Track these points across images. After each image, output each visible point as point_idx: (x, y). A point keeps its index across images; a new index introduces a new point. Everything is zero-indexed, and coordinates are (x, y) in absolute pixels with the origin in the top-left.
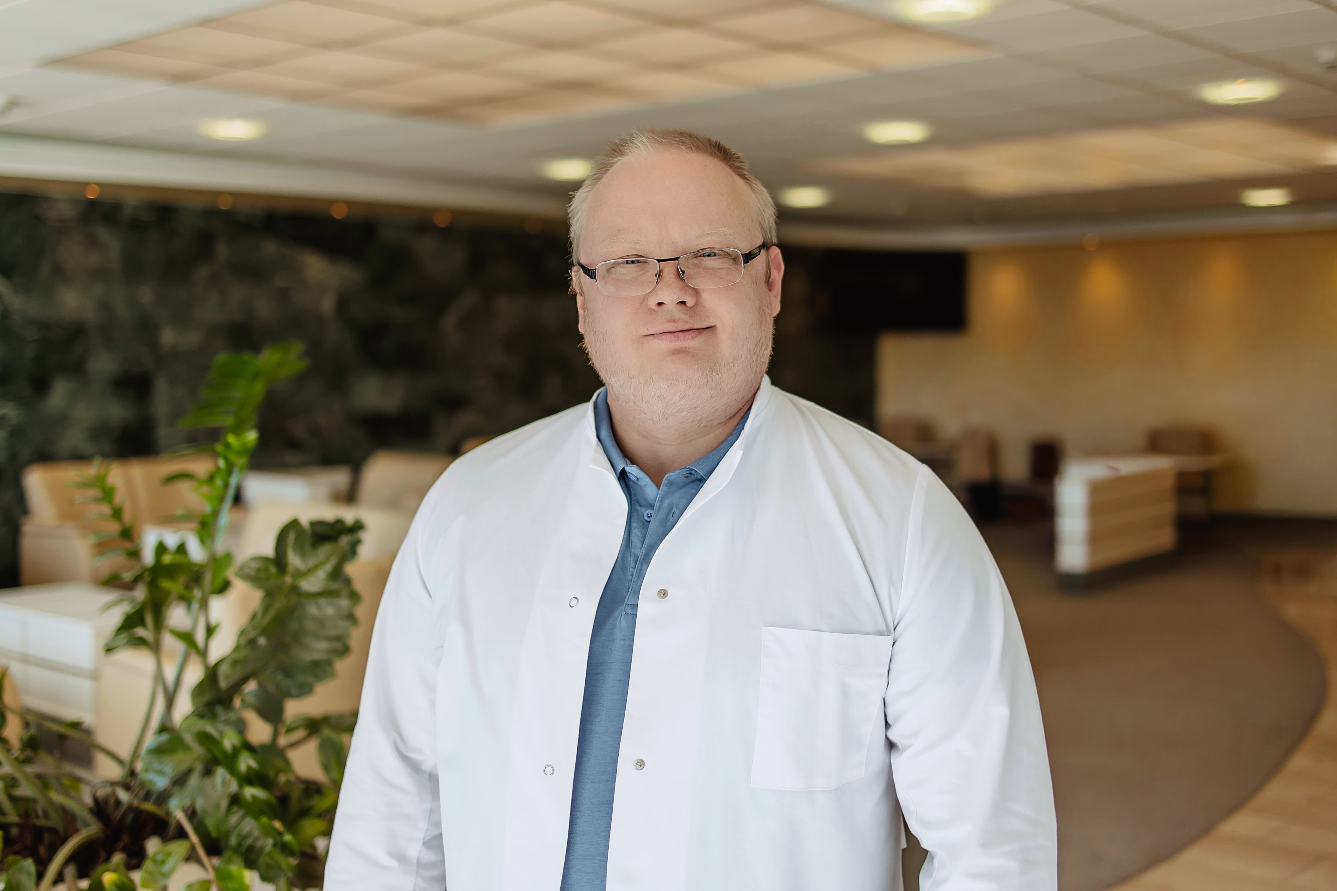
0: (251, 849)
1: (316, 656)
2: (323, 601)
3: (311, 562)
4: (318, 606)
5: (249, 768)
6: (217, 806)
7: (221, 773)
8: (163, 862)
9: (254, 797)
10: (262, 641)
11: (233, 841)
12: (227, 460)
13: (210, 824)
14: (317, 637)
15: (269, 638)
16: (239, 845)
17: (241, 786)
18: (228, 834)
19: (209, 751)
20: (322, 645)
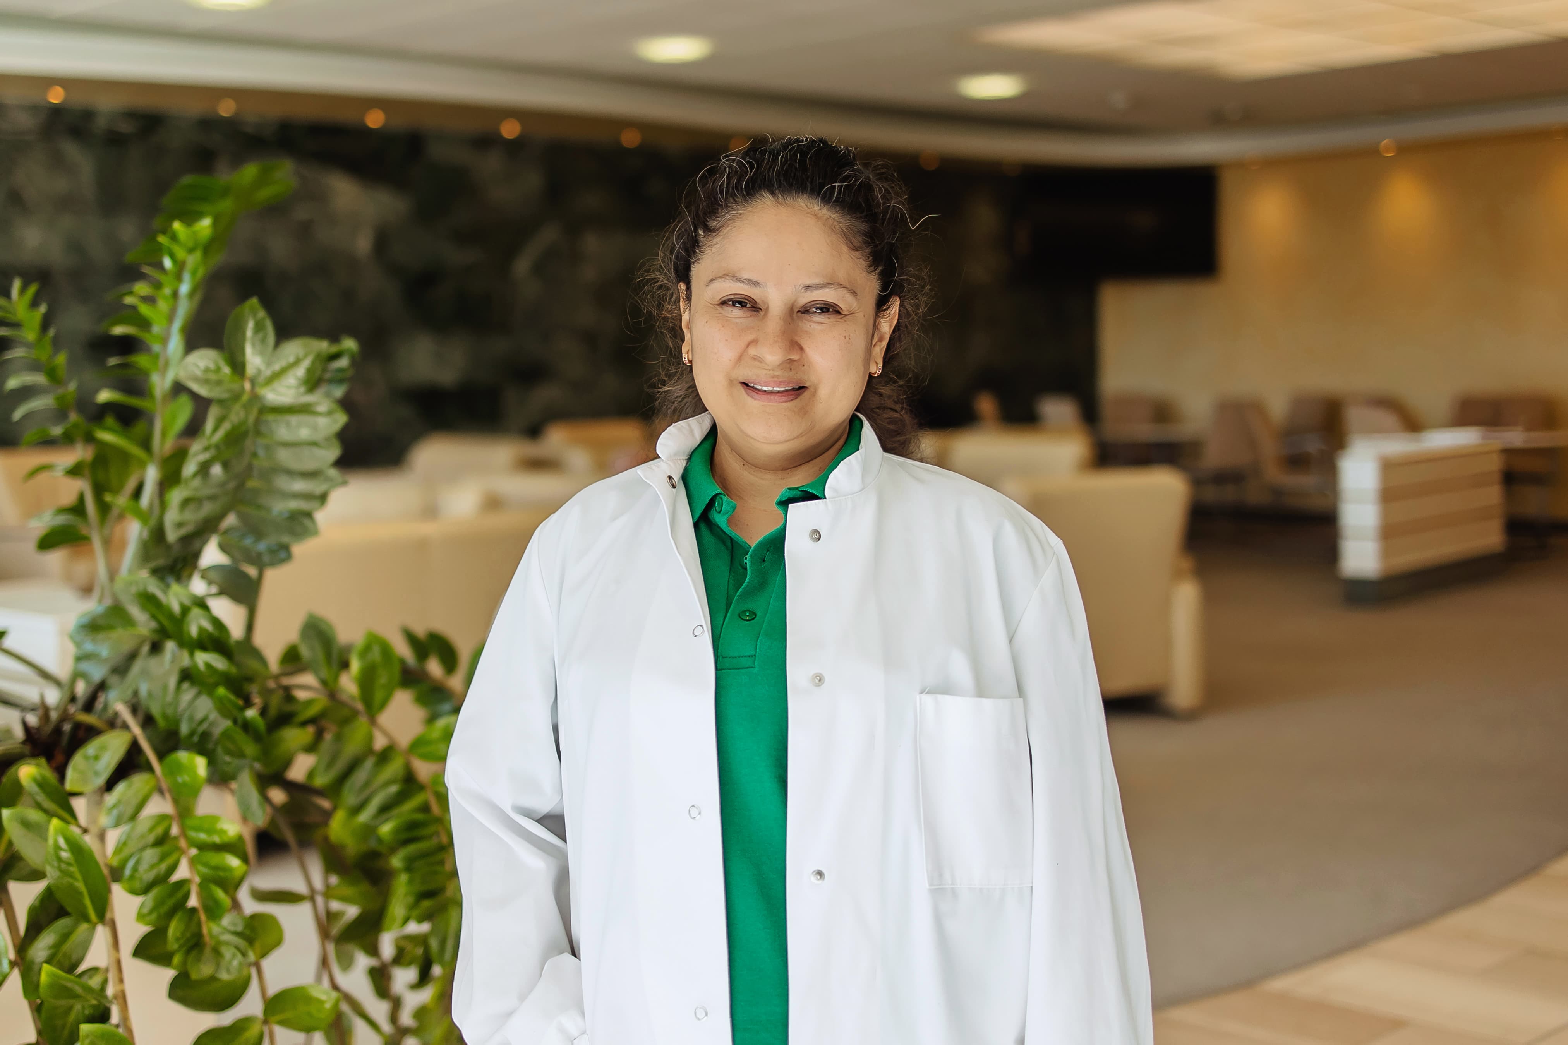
0: (205, 735)
1: (294, 505)
2: (294, 419)
3: (277, 367)
4: (288, 424)
5: (201, 630)
6: (165, 688)
7: (170, 646)
8: (97, 758)
9: (208, 666)
10: (217, 470)
11: (184, 729)
12: (172, 256)
13: (156, 710)
14: (291, 473)
15: (226, 465)
16: (192, 733)
17: (192, 654)
18: (177, 722)
19: (153, 617)
20: (299, 486)
